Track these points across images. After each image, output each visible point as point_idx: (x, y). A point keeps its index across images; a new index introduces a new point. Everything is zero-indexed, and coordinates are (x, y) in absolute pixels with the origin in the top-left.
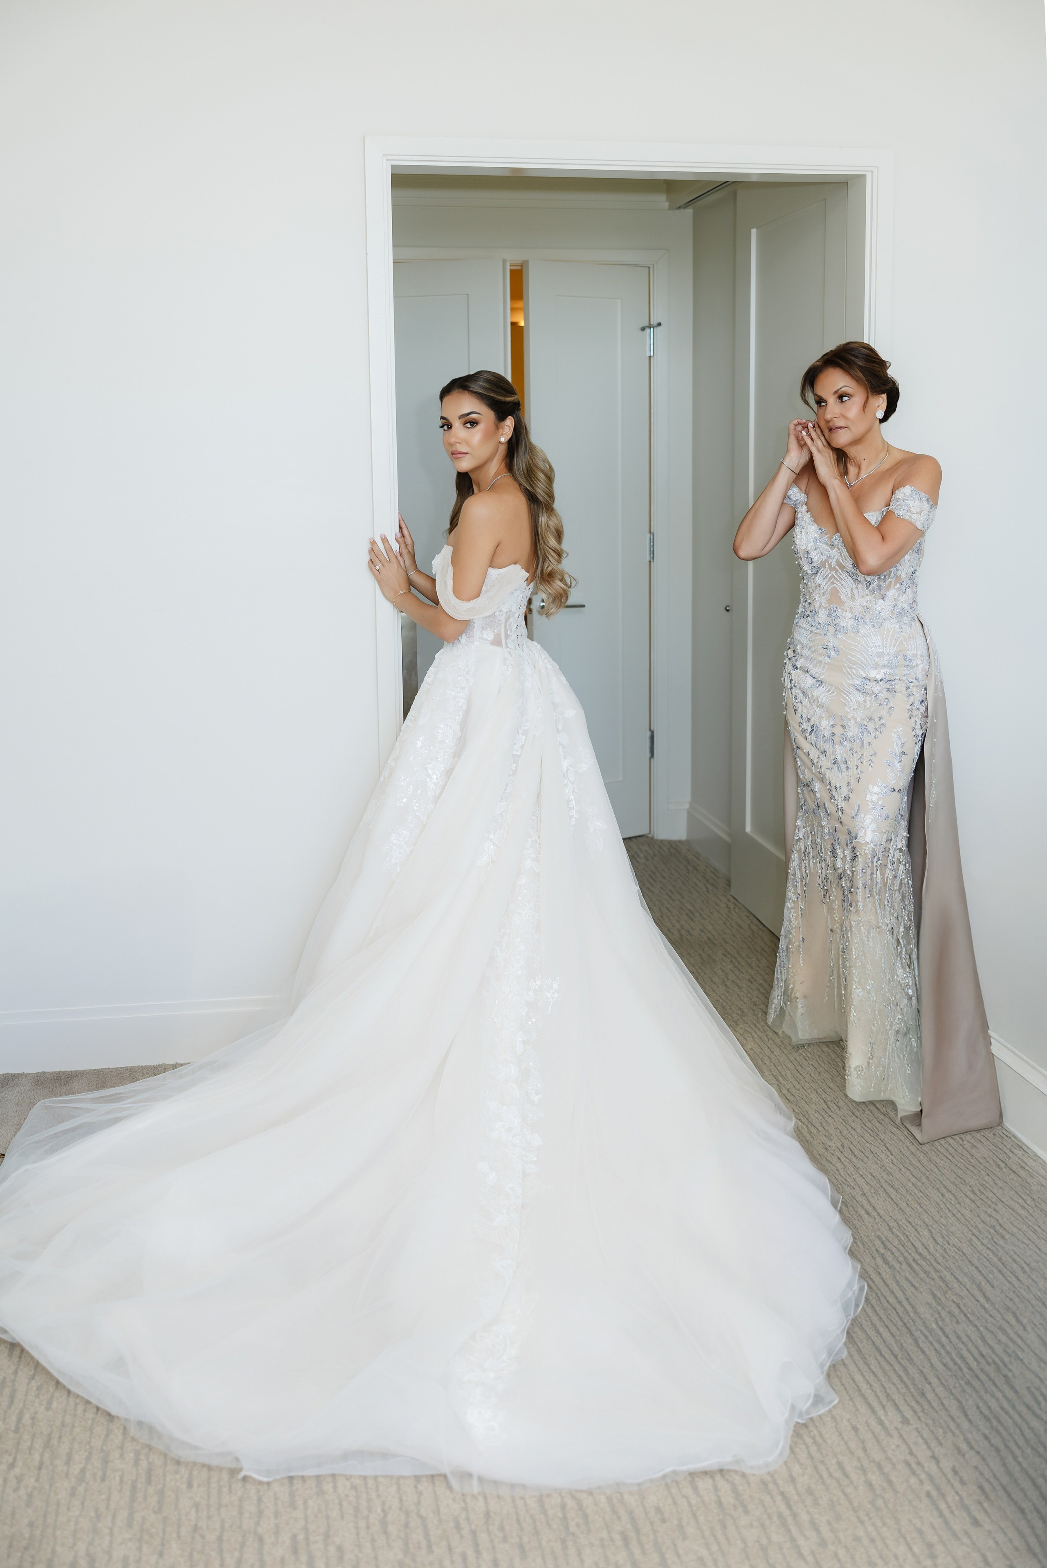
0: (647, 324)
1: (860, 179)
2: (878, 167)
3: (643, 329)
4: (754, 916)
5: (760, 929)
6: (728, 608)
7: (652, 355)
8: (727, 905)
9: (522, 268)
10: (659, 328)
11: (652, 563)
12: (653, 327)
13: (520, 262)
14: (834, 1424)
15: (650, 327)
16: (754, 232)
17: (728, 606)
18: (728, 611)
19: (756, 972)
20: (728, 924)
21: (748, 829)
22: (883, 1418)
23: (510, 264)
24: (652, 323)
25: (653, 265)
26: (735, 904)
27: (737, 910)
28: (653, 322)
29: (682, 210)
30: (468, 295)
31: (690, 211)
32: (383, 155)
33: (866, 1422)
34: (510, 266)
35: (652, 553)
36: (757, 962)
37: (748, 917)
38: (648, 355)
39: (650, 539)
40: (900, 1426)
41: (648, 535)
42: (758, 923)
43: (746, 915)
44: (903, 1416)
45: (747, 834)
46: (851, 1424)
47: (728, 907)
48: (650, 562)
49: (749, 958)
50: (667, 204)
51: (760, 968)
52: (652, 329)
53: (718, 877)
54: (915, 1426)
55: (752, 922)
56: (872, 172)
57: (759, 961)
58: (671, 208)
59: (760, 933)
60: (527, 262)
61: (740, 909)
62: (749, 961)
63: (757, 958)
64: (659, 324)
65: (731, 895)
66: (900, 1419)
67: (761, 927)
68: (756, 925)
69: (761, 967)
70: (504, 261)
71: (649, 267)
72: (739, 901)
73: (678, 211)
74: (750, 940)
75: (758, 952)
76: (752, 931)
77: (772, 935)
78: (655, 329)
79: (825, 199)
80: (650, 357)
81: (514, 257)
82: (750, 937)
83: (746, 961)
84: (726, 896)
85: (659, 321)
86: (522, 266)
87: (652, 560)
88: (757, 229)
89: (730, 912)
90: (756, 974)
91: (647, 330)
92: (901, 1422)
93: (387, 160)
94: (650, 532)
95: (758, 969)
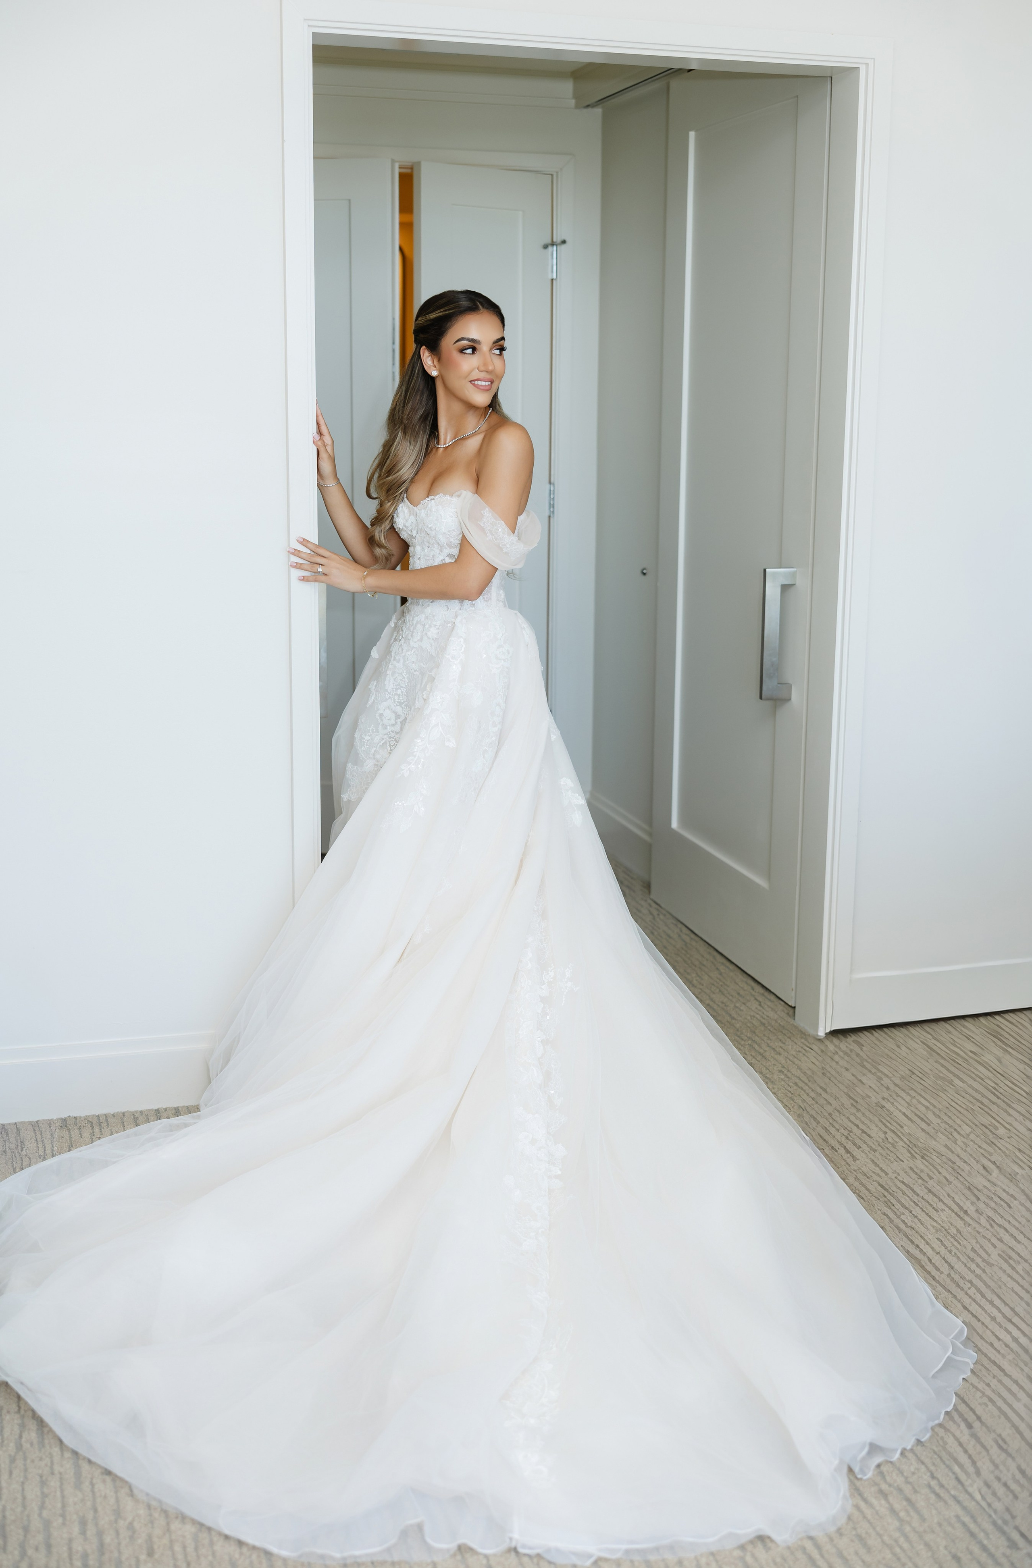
0: (549, 241)
1: (850, 73)
2: (874, 59)
3: (546, 247)
4: (682, 923)
5: (692, 939)
6: (645, 571)
7: (555, 277)
8: (649, 911)
9: (412, 172)
10: (564, 246)
11: (552, 519)
12: (556, 245)
13: (410, 164)
14: (930, 1554)
15: (552, 244)
16: (692, 135)
17: (645, 569)
18: (644, 574)
19: (700, 990)
20: (656, 933)
21: (675, 824)
22: (985, 1542)
23: (400, 165)
24: (555, 240)
25: (557, 172)
26: (658, 910)
27: (662, 917)
28: (557, 237)
29: (590, 109)
30: (349, 200)
31: (598, 111)
32: (305, 20)
33: (967, 1549)
34: (400, 168)
35: (552, 506)
36: (698, 978)
37: (676, 925)
38: (550, 277)
39: (550, 490)
40: (1008, 1552)
41: (548, 485)
42: (688, 932)
43: (673, 923)
44: (1009, 1539)
45: (673, 830)
46: (950, 1553)
47: (651, 913)
48: (550, 517)
49: (688, 974)
50: (573, 101)
51: (703, 985)
52: (555, 247)
53: (632, 878)
54: (1025, 1551)
55: (681, 931)
56: (867, 64)
57: (700, 977)
58: (577, 107)
59: (694, 943)
60: (419, 163)
61: (665, 915)
62: (689, 977)
63: (697, 974)
64: (564, 242)
65: (651, 899)
66: (1006, 1543)
67: (693, 936)
68: (686, 934)
69: (705, 985)
70: (393, 161)
71: (552, 175)
72: (663, 905)
73: (585, 110)
74: (683, 952)
75: (695, 966)
76: (684, 941)
77: (707, 945)
78: (559, 247)
79: (797, 96)
80: (552, 280)
81: (407, 157)
82: (683, 948)
83: (686, 978)
84: (646, 901)
85: (563, 238)
86: (412, 168)
87: (551, 515)
88: (695, 132)
89: (654, 918)
90: (700, 993)
91: (550, 248)
92: (1009, 1547)
93: (308, 26)
94: (550, 483)
95: (701, 987)
